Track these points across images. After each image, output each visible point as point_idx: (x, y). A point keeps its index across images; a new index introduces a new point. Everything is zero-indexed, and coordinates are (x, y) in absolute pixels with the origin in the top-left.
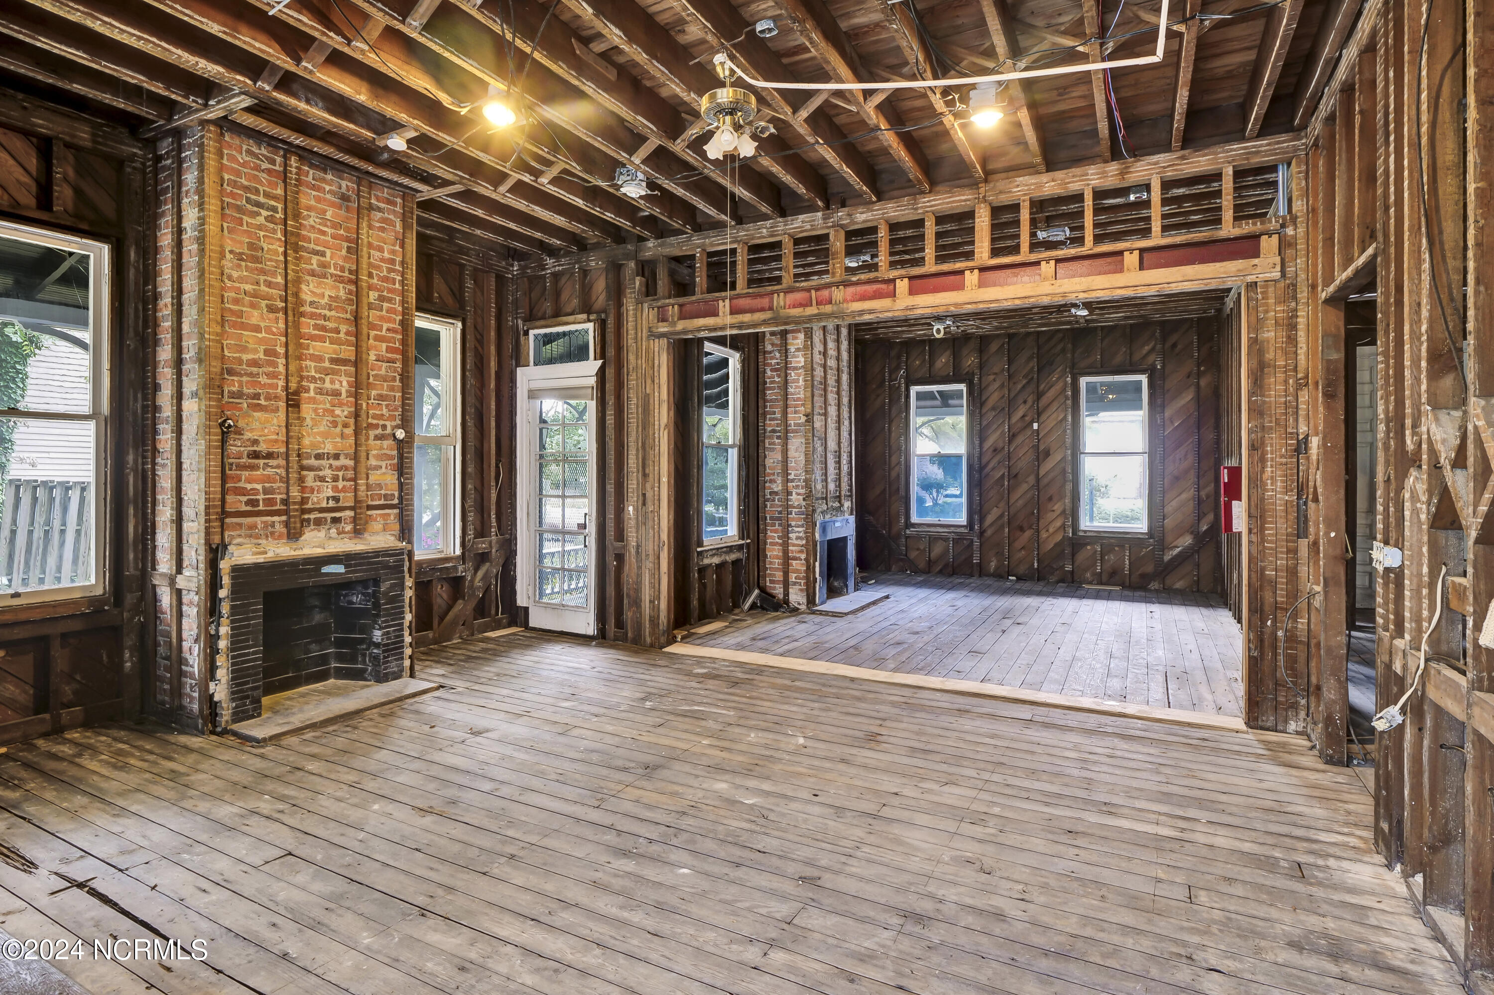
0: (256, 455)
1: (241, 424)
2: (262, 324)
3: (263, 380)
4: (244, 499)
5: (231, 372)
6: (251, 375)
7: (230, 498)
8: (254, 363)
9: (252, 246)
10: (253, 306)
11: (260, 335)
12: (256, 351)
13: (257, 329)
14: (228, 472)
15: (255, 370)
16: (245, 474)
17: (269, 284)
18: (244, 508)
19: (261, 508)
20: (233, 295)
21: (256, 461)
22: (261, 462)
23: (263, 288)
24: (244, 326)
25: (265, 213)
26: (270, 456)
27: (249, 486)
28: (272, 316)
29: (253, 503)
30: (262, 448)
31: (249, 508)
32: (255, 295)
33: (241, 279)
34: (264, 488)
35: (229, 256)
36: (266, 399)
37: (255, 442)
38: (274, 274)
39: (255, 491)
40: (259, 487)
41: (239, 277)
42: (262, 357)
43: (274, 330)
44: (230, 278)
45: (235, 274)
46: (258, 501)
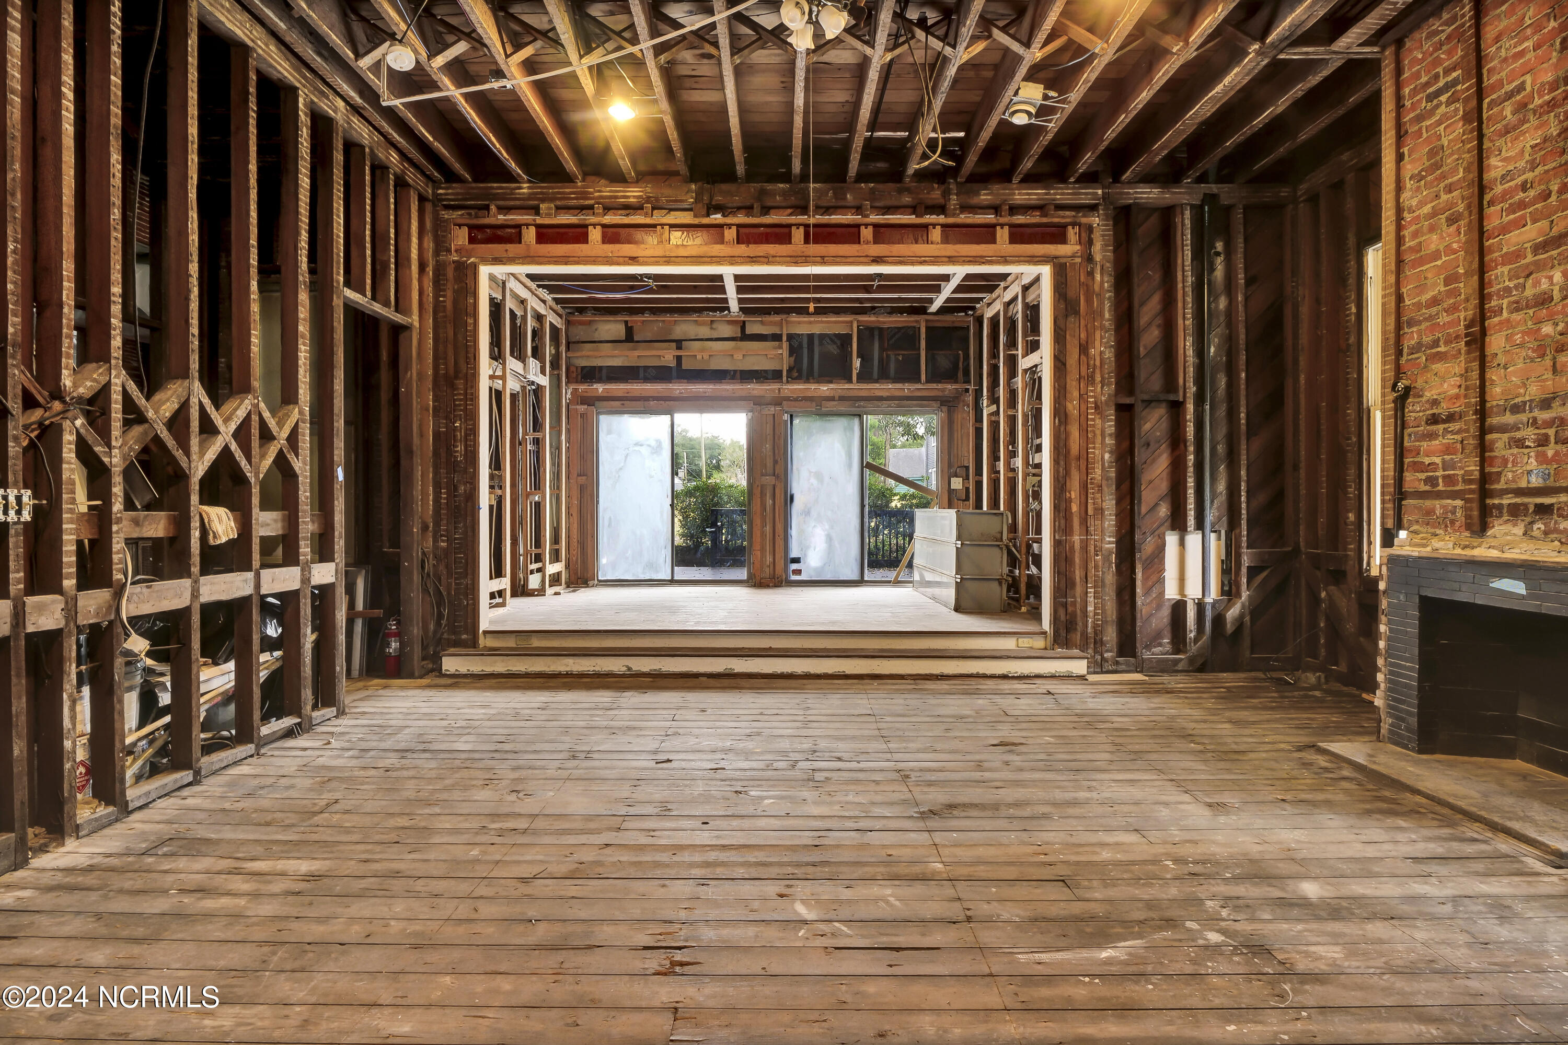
0: (1434, 420)
1: (1419, 383)
2: (1441, 248)
3: (1444, 318)
4: (1423, 476)
5: (1410, 324)
6: (1430, 318)
7: (1408, 476)
8: (1435, 302)
9: (1432, 153)
10: (1432, 229)
11: (1439, 263)
12: (1435, 284)
13: (1436, 255)
14: (1406, 444)
15: (1434, 310)
16: (1425, 445)
17: (1449, 189)
18: (1423, 488)
19: (1441, 487)
20: (1414, 228)
21: (1434, 427)
22: (1441, 427)
23: (1444, 197)
24: (1421, 261)
25: (1443, 98)
26: (1451, 418)
27: (1427, 461)
28: (1453, 229)
29: (1432, 481)
30: (1443, 410)
31: (1427, 488)
32: (1434, 214)
33: (1421, 204)
34: (1444, 461)
35: (1409, 184)
36: (1447, 343)
37: (1435, 403)
38: (1454, 171)
39: (1432, 466)
40: (1438, 460)
41: (1420, 202)
42: (1443, 289)
43: (1455, 246)
44: (1411, 211)
45: (1414, 202)
46: (1437, 478)
